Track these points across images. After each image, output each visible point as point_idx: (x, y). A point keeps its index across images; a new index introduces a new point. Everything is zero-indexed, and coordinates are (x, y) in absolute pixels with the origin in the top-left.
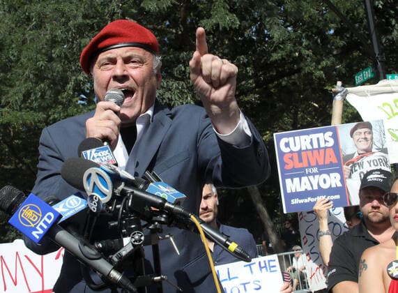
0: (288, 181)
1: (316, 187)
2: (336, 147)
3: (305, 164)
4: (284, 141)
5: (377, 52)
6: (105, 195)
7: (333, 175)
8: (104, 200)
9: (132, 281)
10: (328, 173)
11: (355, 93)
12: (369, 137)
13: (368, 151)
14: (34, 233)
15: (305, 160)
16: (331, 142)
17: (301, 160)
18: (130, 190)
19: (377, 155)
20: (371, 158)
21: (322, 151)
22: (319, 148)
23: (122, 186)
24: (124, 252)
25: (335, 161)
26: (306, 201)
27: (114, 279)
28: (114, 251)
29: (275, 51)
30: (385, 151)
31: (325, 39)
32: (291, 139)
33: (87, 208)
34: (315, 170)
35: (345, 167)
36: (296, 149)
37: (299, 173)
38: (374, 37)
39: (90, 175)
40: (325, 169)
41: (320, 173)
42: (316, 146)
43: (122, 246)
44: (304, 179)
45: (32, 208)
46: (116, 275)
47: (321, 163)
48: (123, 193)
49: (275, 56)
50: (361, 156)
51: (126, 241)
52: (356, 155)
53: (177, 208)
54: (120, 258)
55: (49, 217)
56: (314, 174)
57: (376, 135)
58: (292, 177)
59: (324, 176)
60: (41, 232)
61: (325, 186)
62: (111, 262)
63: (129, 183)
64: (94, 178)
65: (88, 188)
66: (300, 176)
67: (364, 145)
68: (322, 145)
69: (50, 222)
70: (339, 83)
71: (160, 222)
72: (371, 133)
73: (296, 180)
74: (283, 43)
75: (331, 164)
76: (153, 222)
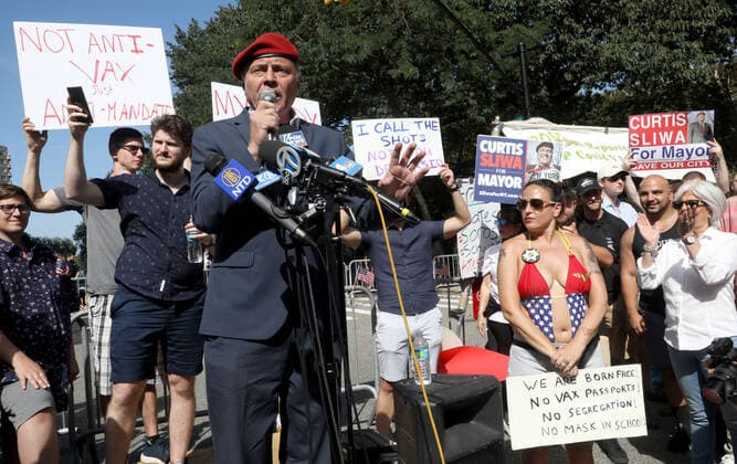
0: (481, 175)
1: (501, 185)
2: (523, 157)
3: (497, 165)
4: (484, 142)
5: (527, 103)
6: (295, 170)
7: (516, 178)
8: (295, 174)
9: (315, 239)
10: (513, 176)
11: (509, 126)
12: (549, 154)
13: (547, 166)
14: (234, 192)
15: (497, 161)
16: (521, 152)
17: (494, 161)
18: (316, 166)
19: (552, 170)
20: (548, 171)
21: (512, 158)
22: (510, 155)
23: (309, 162)
24: (308, 214)
25: (520, 168)
26: (491, 194)
27: (299, 236)
28: (300, 213)
29: (447, 99)
30: (559, 168)
31: (488, 92)
32: (490, 143)
33: (280, 181)
34: (504, 171)
35: (527, 174)
36: (492, 151)
37: (491, 171)
38: (526, 93)
39: (282, 153)
40: (512, 172)
41: (507, 175)
42: (508, 152)
43: (307, 208)
44: (494, 177)
45: (233, 171)
46: (300, 232)
47: (509, 167)
48: (311, 168)
49: (448, 103)
50: (541, 168)
51: (311, 206)
52: (537, 167)
53: (356, 179)
54: (305, 219)
55: (247, 180)
56: (502, 175)
57: (555, 155)
58: (484, 173)
59: (510, 177)
60: (240, 191)
61: (508, 186)
62: (297, 221)
63: (314, 160)
64: (286, 156)
65: (281, 164)
66: (491, 174)
67: (545, 160)
68: (513, 153)
69: (247, 184)
70: (498, 118)
71: (342, 192)
72: (552, 152)
73: (487, 176)
74: (453, 93)
75: (517, 170)
76: (337, 193)
